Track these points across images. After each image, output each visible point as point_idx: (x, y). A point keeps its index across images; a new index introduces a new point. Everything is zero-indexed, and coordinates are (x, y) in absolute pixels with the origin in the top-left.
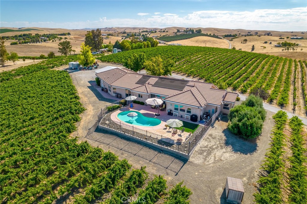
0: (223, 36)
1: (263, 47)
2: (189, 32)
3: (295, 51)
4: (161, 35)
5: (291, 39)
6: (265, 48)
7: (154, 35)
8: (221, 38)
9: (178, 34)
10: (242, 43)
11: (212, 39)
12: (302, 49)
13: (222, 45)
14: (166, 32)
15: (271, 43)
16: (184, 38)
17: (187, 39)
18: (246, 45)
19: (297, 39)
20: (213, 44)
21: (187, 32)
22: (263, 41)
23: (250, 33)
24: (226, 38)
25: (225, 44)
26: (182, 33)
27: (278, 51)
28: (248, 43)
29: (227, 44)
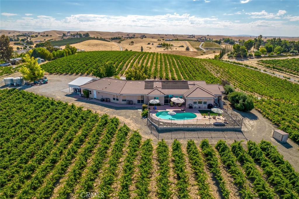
0: (110, 39)
1: (149, 48)
2: (77, 36)
3: (172, 50)
4: (45, 40)
5: (166, 40)
6: (150, 48)
7: (35, 39)
8: (109, 41)
9: (65, 38)
10: (129, 45)
11: (103, 42)
12: (176, 49)
13: (114, 48)
14: (50, 36)
15: (153, 44)
16: (74, 42)
17: (77, 43)
18: (134, 46)
19: (169, 40)
20: (105, 47)
21: (74, 35)
22: (146, 42)
23: (129, 35)
24: (113, 40)
25: (115, 47)
26: (69, 37)
27: (161, 51)
28: (135, 45)
29: (118, 47)
